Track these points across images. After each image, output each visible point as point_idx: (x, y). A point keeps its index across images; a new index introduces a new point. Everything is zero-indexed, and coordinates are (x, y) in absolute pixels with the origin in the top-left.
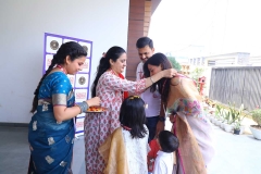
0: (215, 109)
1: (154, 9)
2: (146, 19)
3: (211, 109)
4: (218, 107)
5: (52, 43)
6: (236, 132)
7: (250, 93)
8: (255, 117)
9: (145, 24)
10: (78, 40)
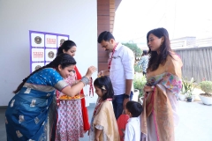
1: (117, 6)
2: (111, 15)
5: (36, 39)
6: (189, 100)
7: (198, 69)
8: (203, 87)
9: (111, 19)
10: (57, 35)
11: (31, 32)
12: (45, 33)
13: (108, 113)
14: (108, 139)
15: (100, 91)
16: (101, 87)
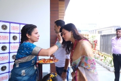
0: (103, 58)
3: (101, 58)
4: (105, 57)
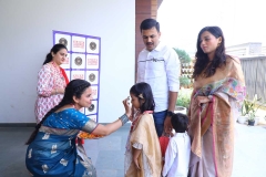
5: (61, 41)
6: (251, 123)
10: (87, 37)
11: (55, 32)
12: (72, 35)
13: (147, 129)
14: (148, 161)
15: (136, 99)
16: (137, 95)
